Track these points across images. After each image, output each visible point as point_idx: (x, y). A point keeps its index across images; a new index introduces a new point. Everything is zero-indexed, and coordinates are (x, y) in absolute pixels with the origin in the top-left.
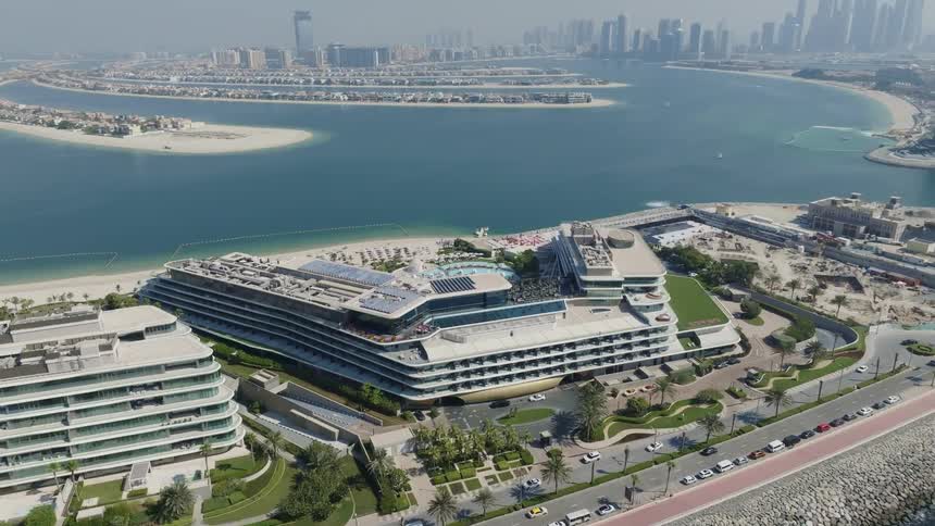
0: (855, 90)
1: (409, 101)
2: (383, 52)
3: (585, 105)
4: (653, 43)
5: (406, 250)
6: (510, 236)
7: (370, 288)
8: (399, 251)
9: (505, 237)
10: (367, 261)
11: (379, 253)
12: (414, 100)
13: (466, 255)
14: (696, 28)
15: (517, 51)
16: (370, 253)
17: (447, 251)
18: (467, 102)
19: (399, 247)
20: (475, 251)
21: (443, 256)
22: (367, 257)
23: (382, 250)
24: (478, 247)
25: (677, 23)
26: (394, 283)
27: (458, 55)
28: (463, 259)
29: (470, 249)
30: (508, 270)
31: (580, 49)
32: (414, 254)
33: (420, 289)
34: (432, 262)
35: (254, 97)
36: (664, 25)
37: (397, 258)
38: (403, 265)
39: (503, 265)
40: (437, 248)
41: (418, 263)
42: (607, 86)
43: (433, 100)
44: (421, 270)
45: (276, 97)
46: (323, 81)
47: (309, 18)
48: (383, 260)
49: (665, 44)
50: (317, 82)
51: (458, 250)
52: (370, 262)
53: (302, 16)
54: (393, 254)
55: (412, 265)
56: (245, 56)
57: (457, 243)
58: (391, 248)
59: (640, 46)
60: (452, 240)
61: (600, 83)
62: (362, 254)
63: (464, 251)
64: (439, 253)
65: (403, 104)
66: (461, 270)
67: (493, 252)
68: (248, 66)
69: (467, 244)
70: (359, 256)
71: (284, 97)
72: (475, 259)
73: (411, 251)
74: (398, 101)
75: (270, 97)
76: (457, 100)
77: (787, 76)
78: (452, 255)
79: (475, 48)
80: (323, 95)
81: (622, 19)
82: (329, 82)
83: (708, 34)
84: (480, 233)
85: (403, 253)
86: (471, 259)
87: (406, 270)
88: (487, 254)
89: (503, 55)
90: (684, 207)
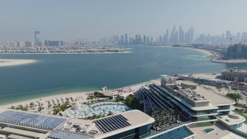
0: (190, 48)
1: (70, 52)
2: (62, 42)
3: (123, 52)
4: (135, 40)
5: (71, 99)
6: (119, 89)
7: (45, 133)
8: (68, 99)
9: (116, 90)
10: (51, 105)
11: (58, 101)
12: (71, 52)
13: (101, 99)
14: (145, 37)
15: (99, 43)
16: (53, 101)
17: (91, 97)
18: (88, 52)
19: (68, 97)
20: (105, 97)
21: (90, 100)
22: (51, 103)
23: (60, 99)
24: (106, 95)
25: (140, 36)
26: (65, 125)
27: (83, 44)
28: (100, 101)
29: (102, 96)
30: (124, 105)
31: (116, 43)
32: (76, 100)
33: (88, 130)
34: (85, 103)
35: (18, 52)
36: (137, 36)
37: (67, 103)
38: (70, 106)
39: (121, 103)
40: (86, 97)
41: (78, 104)
42: (127, 49)
43: (77, 52)
44: (80, 108)
45: (26, 52)
46: (42, 49)
47: (39, 33)
48: (59, 105)
49: (137, 41)
50: (41, 49)
51: (97, 97)
52: (52, 106)
53: (37, 33)
54: (65, 101)
55: (75, 106)
56: (18, 44)
57: (96, 94)
58: (64, 98)
59: (131, 41)
60: (93, 92)
61: (124, 48)
62: (49, 102)
63: (100, 97)
64: (88, 99)
65: (68, 53)
66: (101, 107)
67: (114, 97)
68: (19, 46)
69: (100, 94)
70: (47, 103)
71: (28, 52)
72: (106, 100)
73: (74, 99)
74: (66, 52)
75: (24, 52)
76: (85, 52)
77: (170, 47)
78: (94, 99)
79: (88, 42)
80: (42, 51)
81: (126, 35)
82: (44, 49)
83: (148, 38)
84: (104, 89)
85: (70, 100)
86: (103, 101)
87: (72, 109)
88: (111, 98)
89: (96, 44)
90: (176, 76)
